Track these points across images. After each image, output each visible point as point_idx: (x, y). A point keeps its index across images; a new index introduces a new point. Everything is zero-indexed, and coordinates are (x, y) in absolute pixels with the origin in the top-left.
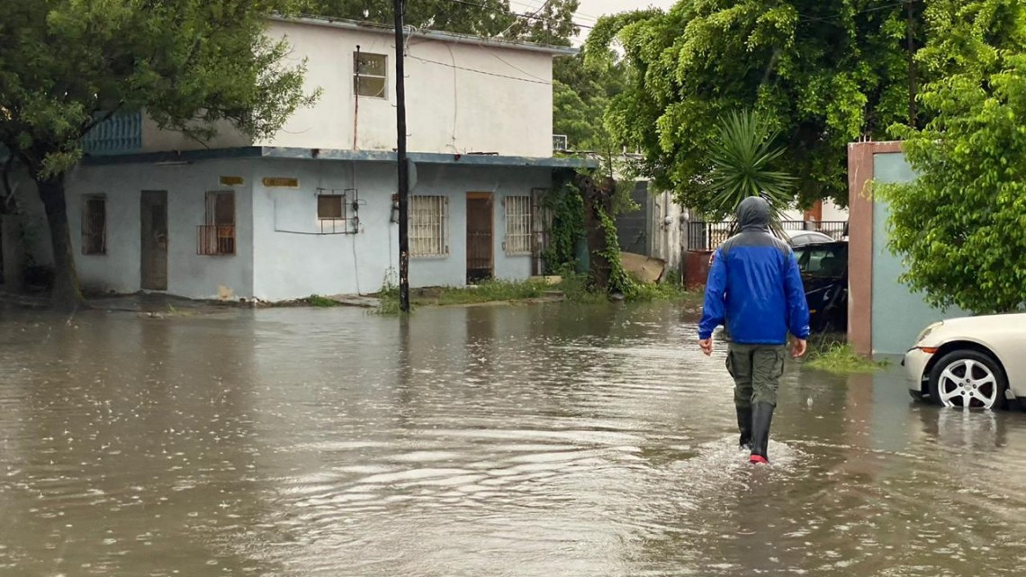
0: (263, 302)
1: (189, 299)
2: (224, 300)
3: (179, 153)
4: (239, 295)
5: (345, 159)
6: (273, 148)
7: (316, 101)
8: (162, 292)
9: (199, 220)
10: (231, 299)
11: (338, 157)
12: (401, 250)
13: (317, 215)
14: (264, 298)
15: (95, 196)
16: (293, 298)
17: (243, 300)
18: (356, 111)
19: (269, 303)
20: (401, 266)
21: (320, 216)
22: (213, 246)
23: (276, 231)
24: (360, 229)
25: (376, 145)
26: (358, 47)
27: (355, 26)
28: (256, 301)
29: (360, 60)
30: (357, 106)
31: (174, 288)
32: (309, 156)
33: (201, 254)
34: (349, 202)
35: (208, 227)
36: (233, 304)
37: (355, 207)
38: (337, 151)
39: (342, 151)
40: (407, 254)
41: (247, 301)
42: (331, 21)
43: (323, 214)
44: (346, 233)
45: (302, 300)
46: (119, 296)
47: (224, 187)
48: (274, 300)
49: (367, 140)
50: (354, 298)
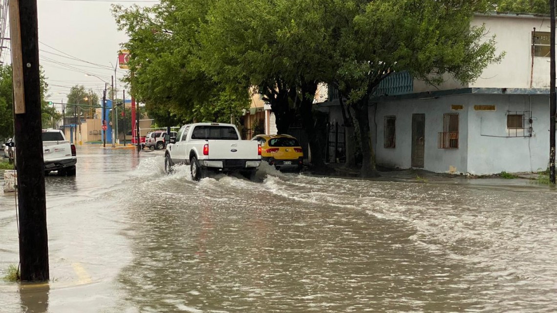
0: (473, 175)
1: (434, 173)
2: (452, 173)
3: (430, 93)
4: (460, 171)
5: (523, 93)
6: (479, 88)
7: (502, 59)
8: (421, 168)
9: (441, 129)
10: (456, 173)
11: (518, 92)
12: (551, 147)
13: (506, 127)
14: (473, 173)
15: (391, 117)
16: (491, 174)
17: (462, 174)
18: (532, 66)
19: (476, 176)
20: (551, 156)
21: (508, 127)
22: (447, 144)
23: (482, 135)
24: (532, 135)
25: (545, 85)
26: (534, 28)
27: (533, 16)
28: (469, 175)
29: (536, 36)
30: (533, 63)
31: (427, 167)
32: (500, 92)
33: (440, 148)
34: (527, 118)
35: (444, 134)
36: (456, 176)
37: (531, 121)
38: (518, 89)
39: (521, 89)
40: (555, 149)
41: (464, 174)
42: (518, 15)
43: (510, 125)
44: (525, 137)
45: (496, 175)
46: (402, 170)
47: (454, 111)
48: (480, 174)
49: (539, 83)
50: (528, 174)
